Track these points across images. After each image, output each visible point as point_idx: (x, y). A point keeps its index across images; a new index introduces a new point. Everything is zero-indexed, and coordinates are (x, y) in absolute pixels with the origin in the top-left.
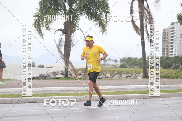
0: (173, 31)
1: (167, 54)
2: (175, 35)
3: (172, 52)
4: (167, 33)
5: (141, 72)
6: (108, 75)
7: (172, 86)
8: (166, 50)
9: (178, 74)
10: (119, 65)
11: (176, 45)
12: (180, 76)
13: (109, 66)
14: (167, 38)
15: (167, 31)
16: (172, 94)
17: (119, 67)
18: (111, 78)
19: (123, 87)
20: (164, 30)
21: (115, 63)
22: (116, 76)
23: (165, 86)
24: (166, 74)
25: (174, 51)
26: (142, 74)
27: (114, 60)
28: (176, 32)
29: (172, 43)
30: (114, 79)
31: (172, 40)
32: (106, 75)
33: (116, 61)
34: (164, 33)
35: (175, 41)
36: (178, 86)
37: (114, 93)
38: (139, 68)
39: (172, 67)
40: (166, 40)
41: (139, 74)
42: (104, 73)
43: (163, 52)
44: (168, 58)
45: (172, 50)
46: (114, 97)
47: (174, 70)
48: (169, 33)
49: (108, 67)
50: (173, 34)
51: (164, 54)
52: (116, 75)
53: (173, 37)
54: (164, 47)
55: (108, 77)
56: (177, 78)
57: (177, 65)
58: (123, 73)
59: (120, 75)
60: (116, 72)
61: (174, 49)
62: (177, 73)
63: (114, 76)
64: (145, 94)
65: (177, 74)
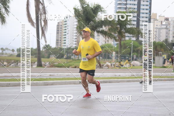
0: (66, 24)
1: (60, 45)
2: (68, 28)
3: (65, 43)
4: (61, 26)
5: (36, 61)
6: (5, 63)
7: (63, 74)
8: (59, 41)
9: (70, 64)
10: (16, 54)
11: (68, 37)
12: (71, 65)
13: (7, 55)
14: (61, 30)
15: (60, 24)
16: (63, 82)
17: (16, 56)
18: (8, 66)
19: (18, 74)
20: (58, 23)
21: (12, 53)
22: (12, 65)
23: (57, 74)
24: (59, 63)
25: (67, 43)
26: (36, 63)
27: (11, 49)
28: (68, 25)
29: (65, 35)
30: (11, 67)
31: (65, 32)
32: (3, 63)
33: (13, 50)
34: (58, 26)
35: (68, 33)
36: (69, 74)
37: (10, 80)
38: (35, 57)
39: (65, 57)
40: (60, 32)
41: (34, 63)
42: (2, 61)
43: (57, 43)
44: (61, 49)
45: (65, 42)
46: (9, 84)
47: (66, 60)
48: (62, 26)
49: (5, 55)
50: (66, 27)
51: (58, 45)
52: (12, 63)
53: (66, 30)
54: (58, 39)
55: (5, 65)
56: (68, 67)
57: (69, 55)
58: (19, 61)
59: (16, 63)
60: (13, 61)
61: (67, 41)
62: (69, 62)
63: (11, 64)
64: (38, 82)
65: (68, 64)
